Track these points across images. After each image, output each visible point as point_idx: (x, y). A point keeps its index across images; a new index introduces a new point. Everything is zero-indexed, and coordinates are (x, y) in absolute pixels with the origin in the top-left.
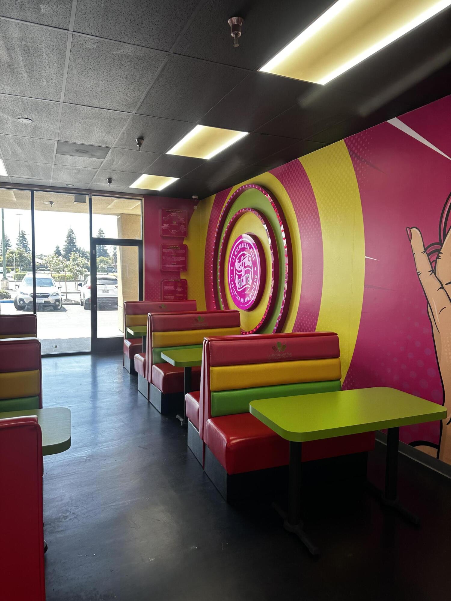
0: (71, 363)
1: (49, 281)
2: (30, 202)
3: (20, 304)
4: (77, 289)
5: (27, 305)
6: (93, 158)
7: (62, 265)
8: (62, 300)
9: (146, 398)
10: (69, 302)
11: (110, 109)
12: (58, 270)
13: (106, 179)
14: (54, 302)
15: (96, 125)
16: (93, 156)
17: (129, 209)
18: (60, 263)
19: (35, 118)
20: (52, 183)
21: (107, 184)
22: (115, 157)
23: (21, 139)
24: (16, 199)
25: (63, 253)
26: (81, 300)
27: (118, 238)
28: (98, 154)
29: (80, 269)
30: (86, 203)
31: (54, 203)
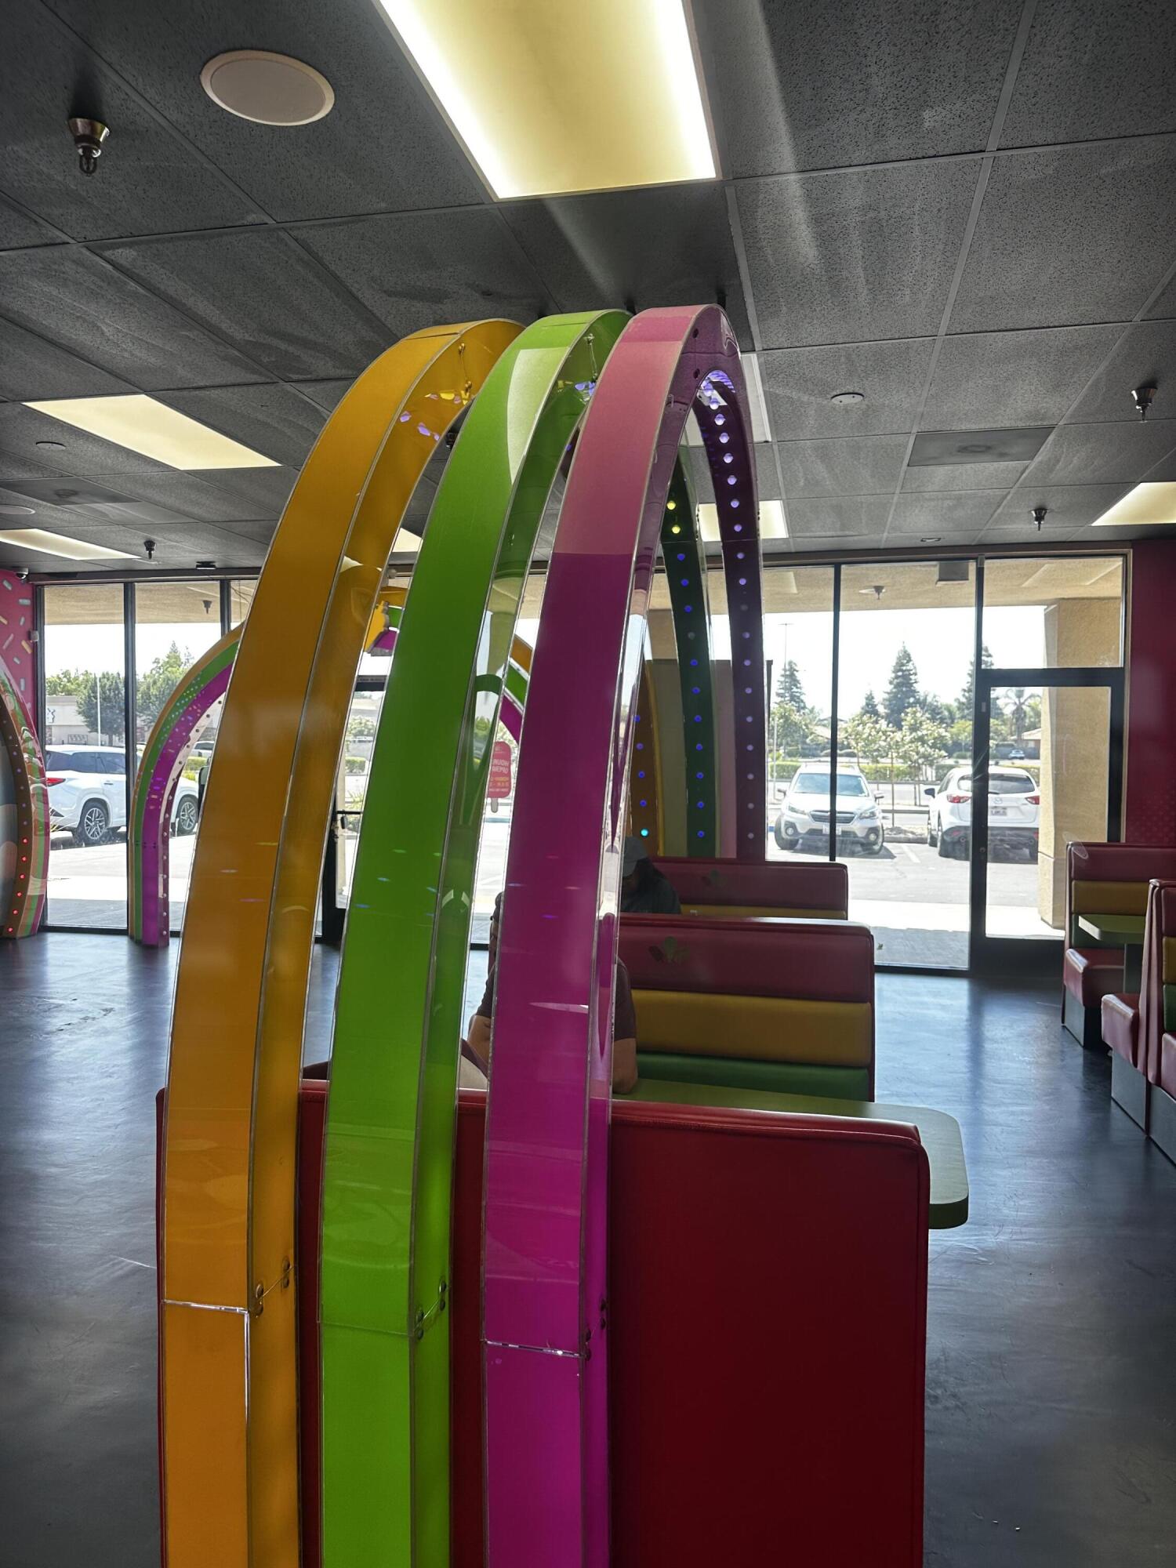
0: (917, 994)
1: (853, 782)
2: (830, 593)
3: (788, 835)
4: (918, 803)
5: (801, 838)
6: (1001, 463)
7: (885, 741)
8: (883, 831)
9: (1140, 1127)
10: (898, 836)
11: (1069, 324)
12: (875, 754)
13: (1030, 512)
14: (864, 835)
15: (1024, 373)
16: (1002, 456)
17: (1083, 584)
18: (881, 737)
19: (871, 389)
20: (886, 541)
21: (1030, 523)
22: (1065, 450)
23: (831, 444)
24: (798, 589)
25: (881, 709)
26: (930, 831)
27: (1046, 667)
28: (1015, 450)
29: (927, 751)
30: (967, 582)
31: (884, 590)
